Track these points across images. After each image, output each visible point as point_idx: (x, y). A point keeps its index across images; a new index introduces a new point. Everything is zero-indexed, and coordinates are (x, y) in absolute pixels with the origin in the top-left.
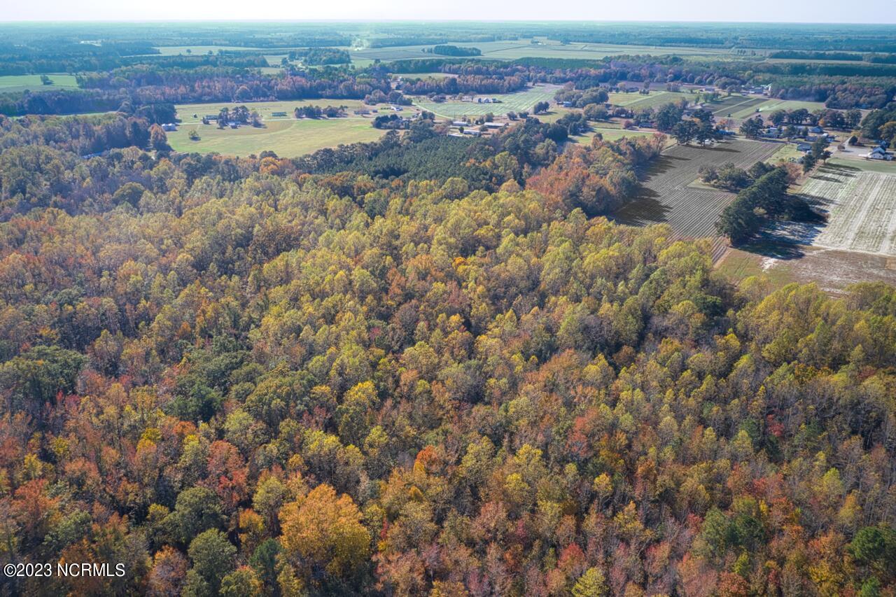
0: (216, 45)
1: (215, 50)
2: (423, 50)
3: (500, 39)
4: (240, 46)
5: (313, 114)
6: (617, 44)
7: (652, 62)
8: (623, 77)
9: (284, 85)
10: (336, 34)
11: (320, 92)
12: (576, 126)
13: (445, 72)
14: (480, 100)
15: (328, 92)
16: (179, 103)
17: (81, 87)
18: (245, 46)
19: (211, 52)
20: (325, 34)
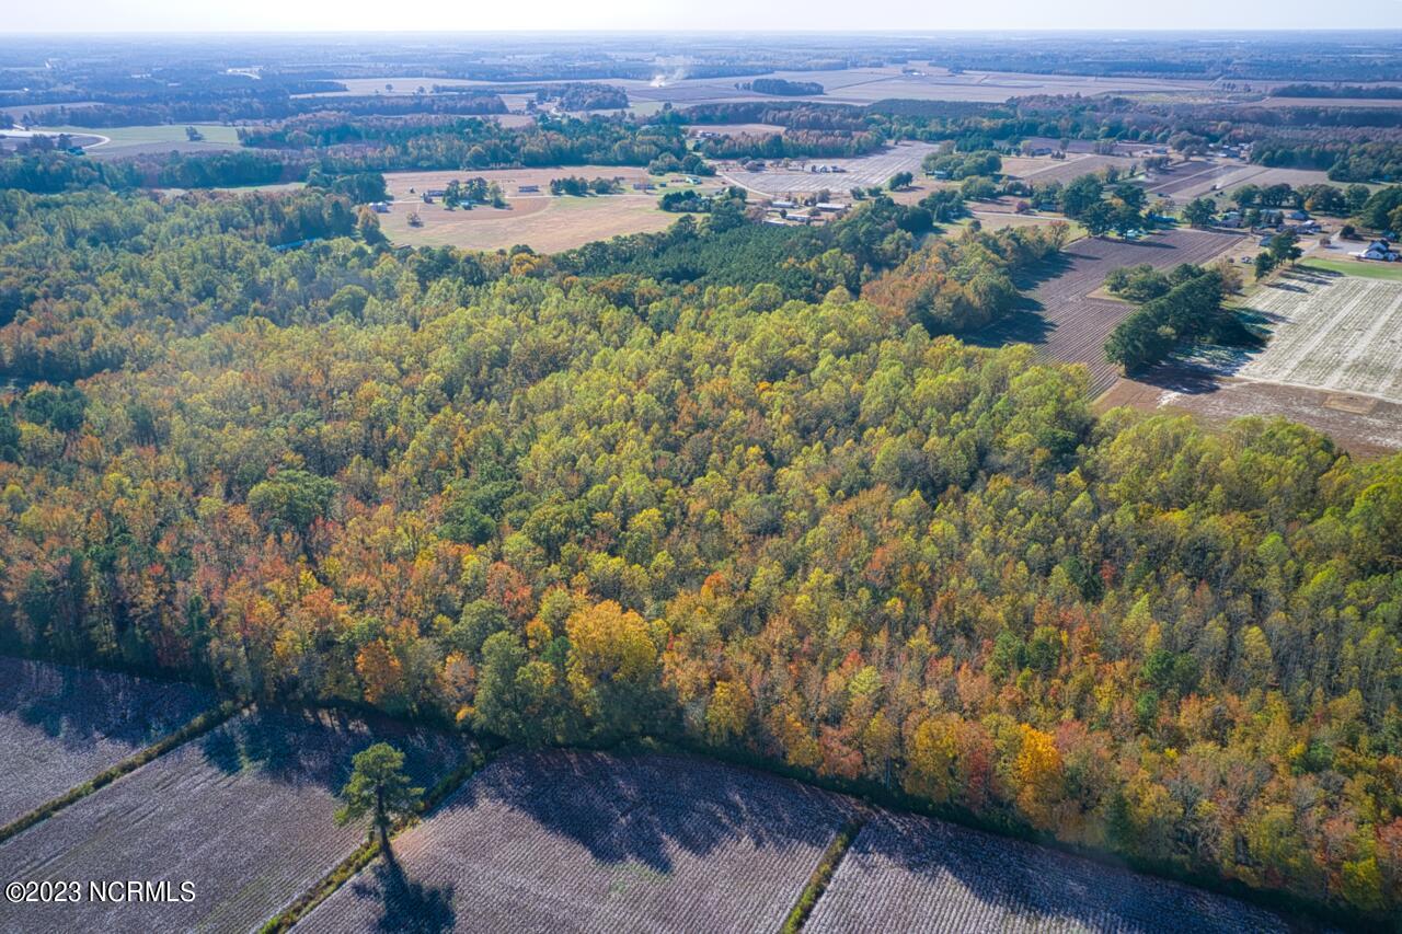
0: (428, 76)
1: (428, 85)
2: (737, 86)
3: (855, 65)
4: (463, 78)
5: (575, 188)
6: (1037, 73)
7: (1079, 107)
8: (1030, 130)
9: (534, 146)
10: (606, 57)
11: (585, 156)
12: (946, 208)
13: (767, 123)
14: (814, 169)
15: (597, 155)
16: (386, 170)
17: (244, 145)
18: (470, 79)
19: (422, 90)
20: (590, 58)
